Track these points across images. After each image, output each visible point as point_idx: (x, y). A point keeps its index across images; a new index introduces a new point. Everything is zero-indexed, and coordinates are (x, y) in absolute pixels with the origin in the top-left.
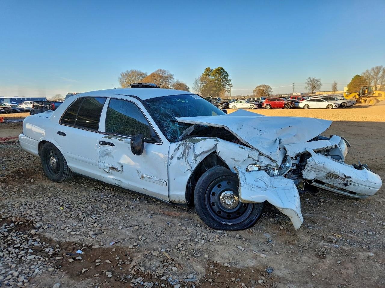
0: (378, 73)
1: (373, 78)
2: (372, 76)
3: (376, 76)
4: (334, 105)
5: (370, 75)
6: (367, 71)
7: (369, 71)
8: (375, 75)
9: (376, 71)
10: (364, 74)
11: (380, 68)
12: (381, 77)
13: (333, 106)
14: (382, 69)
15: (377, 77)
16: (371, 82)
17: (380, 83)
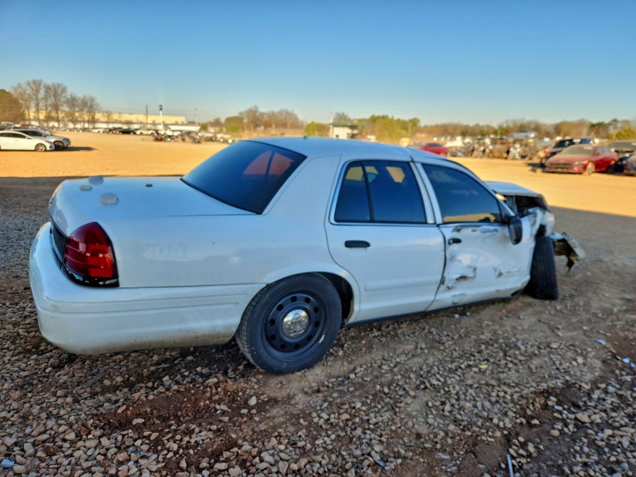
0: (38, 91)
1: (32, 98)
2: (29, 95)
3: (36, 95)
4: (48, 146)
5: (25, 92)
6: (19, 85)
7: (22, 86)
8: (34, 95)
9: (34, 87)
10: (15, 89)
11: (40, 85)
12: (43, 99)
13: (46, 148)
14: (42, 85)
15: (37, 97)
16: (30, 104)
17: (44, 108)
